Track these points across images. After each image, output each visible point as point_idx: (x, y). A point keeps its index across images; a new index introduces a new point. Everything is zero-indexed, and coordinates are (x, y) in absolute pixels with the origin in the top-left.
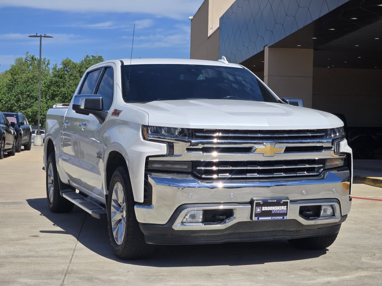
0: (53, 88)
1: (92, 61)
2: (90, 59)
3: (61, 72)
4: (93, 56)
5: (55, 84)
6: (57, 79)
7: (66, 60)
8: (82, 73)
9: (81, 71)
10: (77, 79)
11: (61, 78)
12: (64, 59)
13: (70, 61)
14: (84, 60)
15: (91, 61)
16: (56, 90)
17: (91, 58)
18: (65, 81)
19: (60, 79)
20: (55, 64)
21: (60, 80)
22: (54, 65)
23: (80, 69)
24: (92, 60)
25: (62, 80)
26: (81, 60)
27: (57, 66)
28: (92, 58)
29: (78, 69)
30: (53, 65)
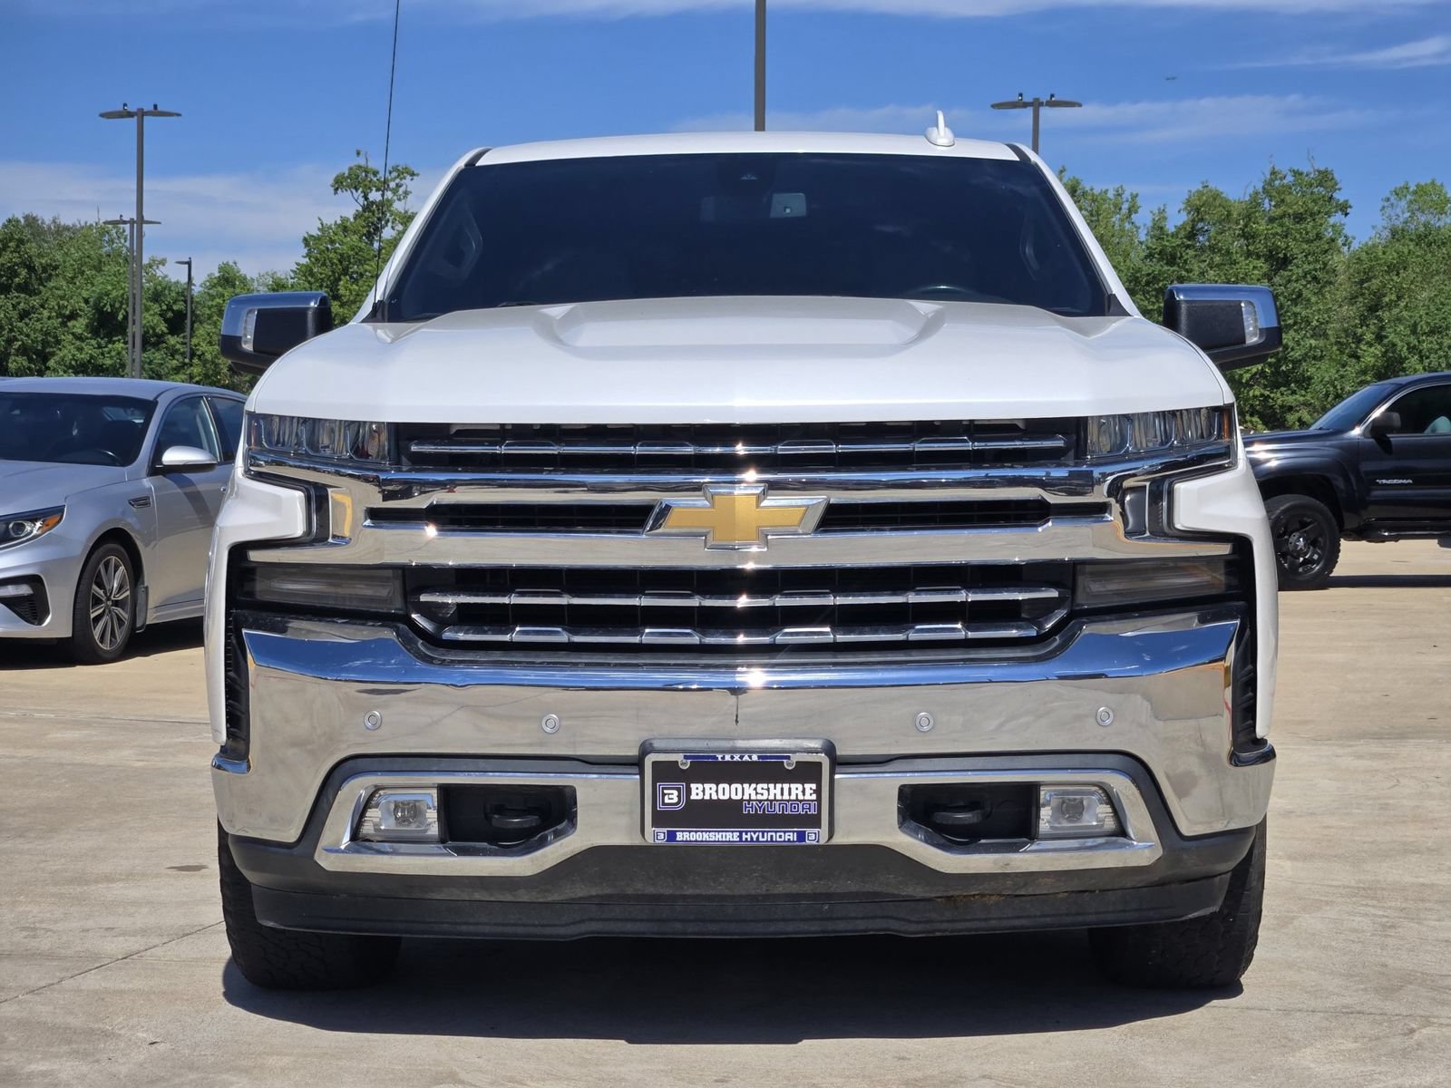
0: (1142, 303)
1: (1290, 193)
2: (1283, 186)
3: (1170, 238)
4: (1297, 173)
5: (1148, 283)
6: (1157, 267)
7: (1200, 194)
8: (1251, 241)
9: (1249, 234)
10: (1235, 263)
11: (1172, 260)
12: (1194, 190)
13: (1216, 196)
14: (1261, 190)
15: (1286, 193)
16: (1151, 307)
17: (1290, 178)
18: (1184, 273)
19: (1167, 264)
20: (1159, 209)
21: (1166, 268)
22: (1156, 211)
23: (1246, 226)
24: (1291, 188)
25: (1175, 268)
26: (1251, 190)
27: (1166, 215)
28: (1292, 179)
29: (1238, 224)
30: (1151, 212)
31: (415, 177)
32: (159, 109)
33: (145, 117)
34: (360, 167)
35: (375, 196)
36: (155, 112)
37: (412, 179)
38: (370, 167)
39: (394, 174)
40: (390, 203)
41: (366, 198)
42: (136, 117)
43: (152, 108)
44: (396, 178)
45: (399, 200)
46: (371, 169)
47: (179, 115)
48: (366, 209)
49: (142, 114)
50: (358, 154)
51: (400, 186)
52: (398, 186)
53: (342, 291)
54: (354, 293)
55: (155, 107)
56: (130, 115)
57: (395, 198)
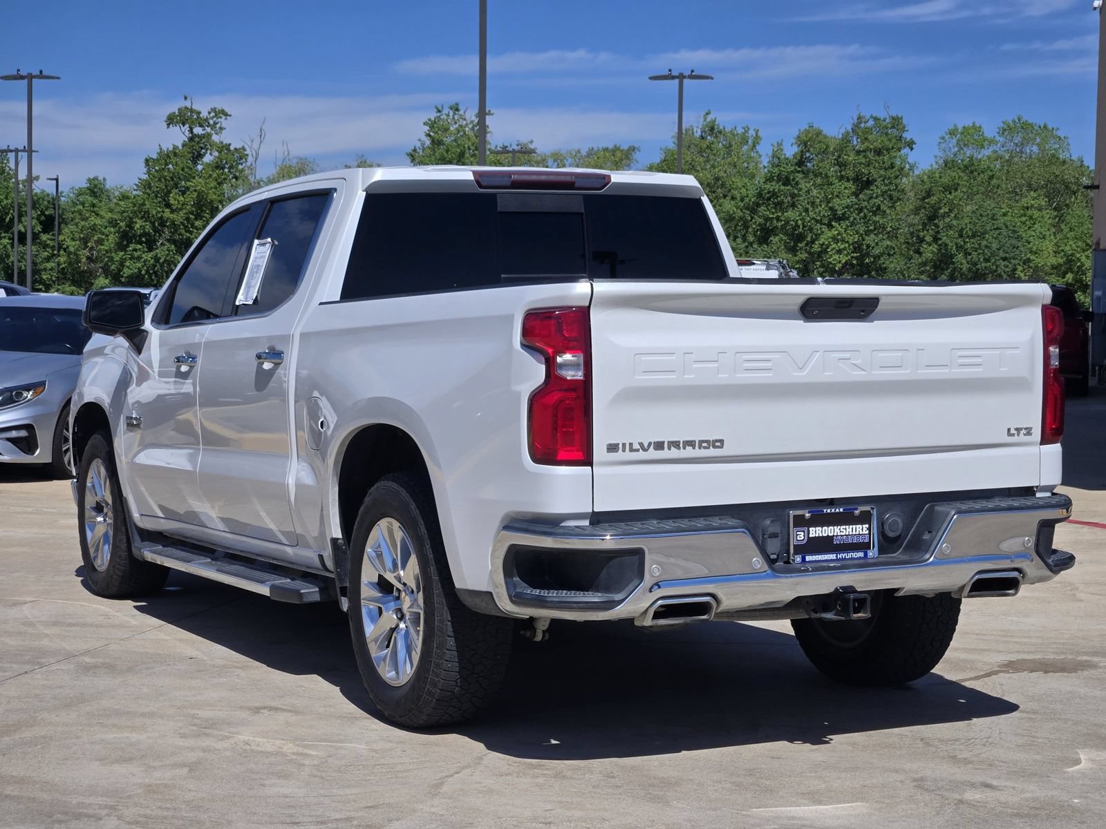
0: (765, 213)
1: (871, 134)
2: (866, 128)
3: (785, 166)
4: (876, 119)
5: (769, 199)
6: (775, 186)
7: (807, 132)
8: (843, 168)
9: (842, 163)
10: (831, 184)
11: (787, 182)
12: (803, 129)
13: (819, 133)
14: (851, 131)
15: (869, 133)
16: (771, 216)
17: (871, 123)
18: (796, 192)
19: (783, 184)
20: (778, 143)
21: (782, 187)
22: (776, 144)
23: (839, 157)
24: (872, 130)
25: (789, 187)
26: (843, 131)
27: (782, 147)
28: (873, 123)
29: (833, 155)
30: (772, 145)
31: (228, 117)
32: (44, 73)
33: (33, 80)
34: (186, 108)
35: (198, 130)
36: (41, 76)
37: (226, 119)
38: (193, 108)
39: (213, 114)
40: (209, 135)
41: (191, 130)
42: (26, 80)
43: (38, 73)
44: (213, 117)
45: (217, 134)
46: (195, 110)
47: (58, 78)
48: (191, 139)
49: (30, 77)
50: (186, 98)
51: (217, 124)
52: (215, 123)
53: (172, 201)
54: (181, 203)
55: (41, 72)
56: (22, 78)
57: (213, 132)
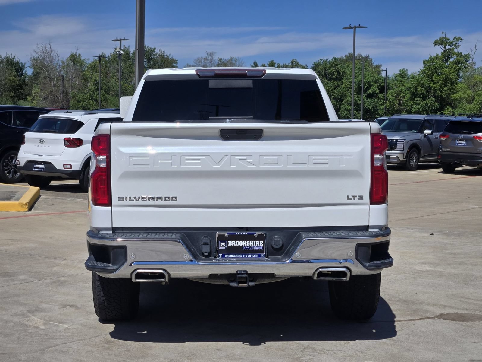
31: (462, 41)
32: (361, 26)
33: (356, 29)
34: (443, 37)
35: (448, 47)
36: (360, 27)
37: (461, 41)
38: (446, 37)
39: (455, 39)
40: (453, 49)
41: (445, 47)
42: (353, 29)
43: (358, 26)
44: (455, 41)
45: (456, 48)
46: (447, 38)
47: (366, 27)
48: (445, 51)
49: (355, 27)
50: (443, 33)
51: (457, 44)
52: (456, 44)
53: (434, 79)
54: (438, 79)
56: (352, 28)
57: (455, 47)
